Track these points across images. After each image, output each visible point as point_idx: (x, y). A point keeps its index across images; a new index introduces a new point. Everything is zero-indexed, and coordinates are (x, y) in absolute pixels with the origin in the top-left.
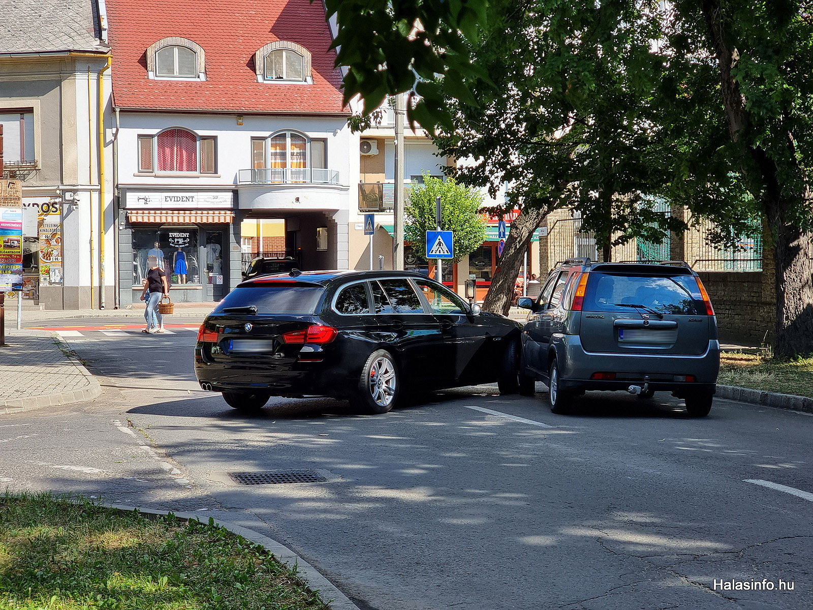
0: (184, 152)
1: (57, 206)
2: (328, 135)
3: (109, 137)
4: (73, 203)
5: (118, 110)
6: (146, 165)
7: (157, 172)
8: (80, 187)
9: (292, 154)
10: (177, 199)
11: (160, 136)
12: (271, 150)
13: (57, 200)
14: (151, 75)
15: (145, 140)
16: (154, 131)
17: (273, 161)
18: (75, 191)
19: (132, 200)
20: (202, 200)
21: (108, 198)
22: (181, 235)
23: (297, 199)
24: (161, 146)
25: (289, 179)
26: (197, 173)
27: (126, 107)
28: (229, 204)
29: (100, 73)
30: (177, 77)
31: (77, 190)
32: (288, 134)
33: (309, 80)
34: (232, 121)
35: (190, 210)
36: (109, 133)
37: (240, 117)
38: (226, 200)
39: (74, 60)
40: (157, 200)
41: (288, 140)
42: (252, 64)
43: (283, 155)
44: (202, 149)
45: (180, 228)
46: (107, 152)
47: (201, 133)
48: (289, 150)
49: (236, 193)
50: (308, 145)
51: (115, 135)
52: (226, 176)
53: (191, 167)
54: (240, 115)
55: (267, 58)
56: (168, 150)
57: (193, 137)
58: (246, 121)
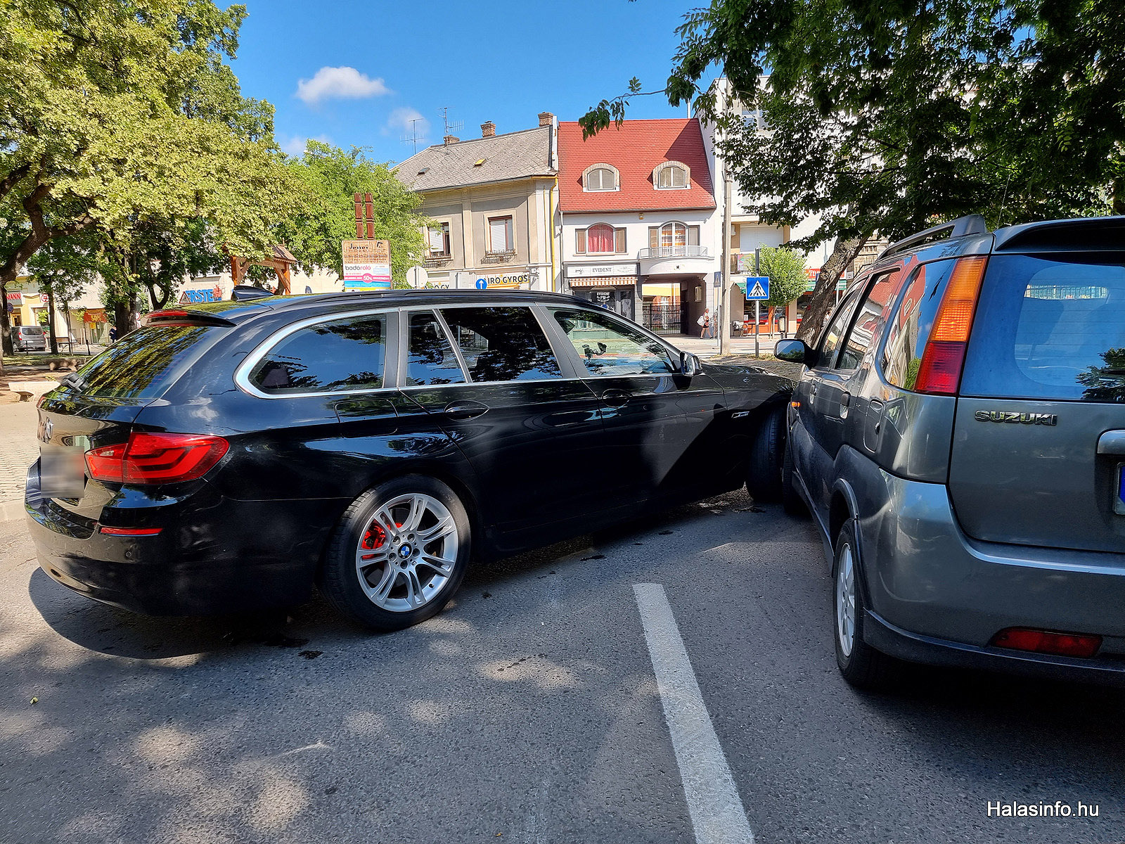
0: (606, 240)
1: (527, 278)
2: (700, 223)
3: (558, 231)
4: (536, 275)
5: (562, 213)
6: (581, 249)
7: (588, 253)
8: (539, 265)
9: (676, 238)
10: (601, 270)
11: (590, 229)
12: (661, 235)
13: (526, 274)
14: (585, 190)
15: (581, 232)
16: (586, 226)
17: (664, 243)
18: (537, 267)
19: (571, 272)
20: (616, 270)
21: (557, 271)
22: (604, 294)
23: (678, 267)
24: (591, 236)
25: (674, 254)
26: (613, 253)
27: (567, 211)
28: (634, 272)
29: (551, 190)
30: (601, 189)
31: (538, 267)
32: (674, 224)
33: (689, 187)
34: (636, 216)
35: (609, 277)
36: (558, 228)
37: (641, 213)
38: (632, 270)
39: (535, 182)
40: (588, 271)
41: (674, 227)
42: (650, 179)
43: (670, 238)
44: (617, 237)
45: (603, 289)
46: (556, 241)
47: (616, 226)
48: (674, 235)
49: (638, 265)
50: (687, 230)
51: (561, 230)
52: (632, 254)
53: (611, 249)
54: (641, 212)
55: (661, 174)
56: (596, 239)
57: (611, 229)
58: (645, 216)
